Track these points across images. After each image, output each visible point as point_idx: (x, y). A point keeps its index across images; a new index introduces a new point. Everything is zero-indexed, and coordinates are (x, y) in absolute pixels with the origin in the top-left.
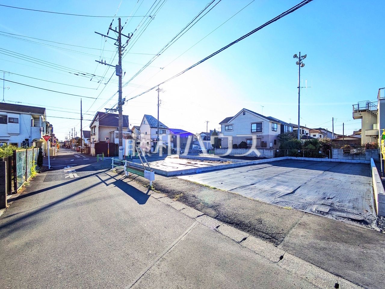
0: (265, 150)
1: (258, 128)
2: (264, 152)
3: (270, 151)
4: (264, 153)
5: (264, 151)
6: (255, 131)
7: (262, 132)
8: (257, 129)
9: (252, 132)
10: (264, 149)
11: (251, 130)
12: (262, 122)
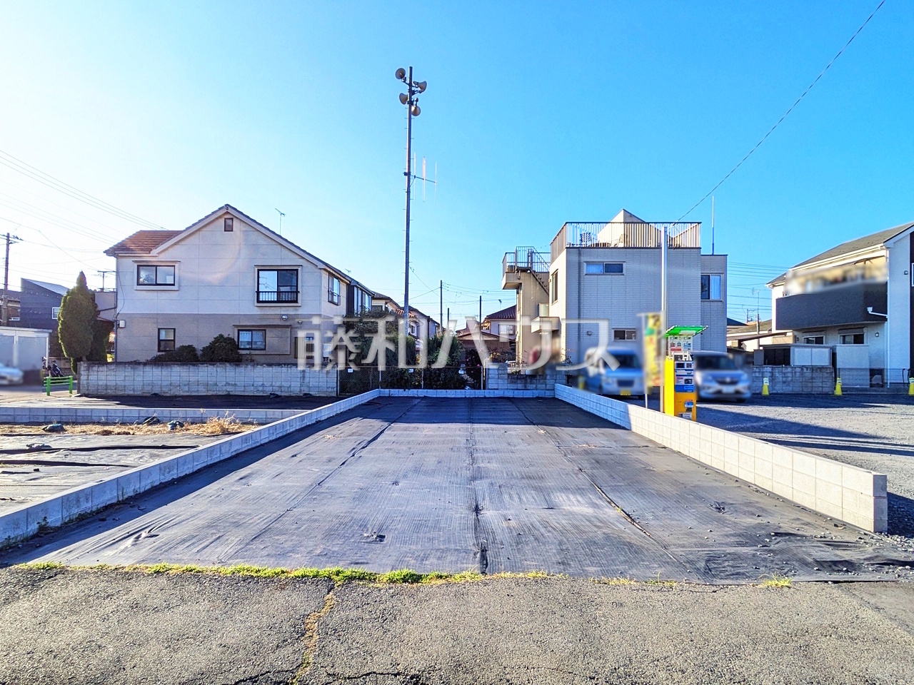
1: (282, 289)
2: (307, 375)
3: (325, 371)
8: (279, 292)
9: (258, 301)
11: (258, 292)
12: (300, 269)
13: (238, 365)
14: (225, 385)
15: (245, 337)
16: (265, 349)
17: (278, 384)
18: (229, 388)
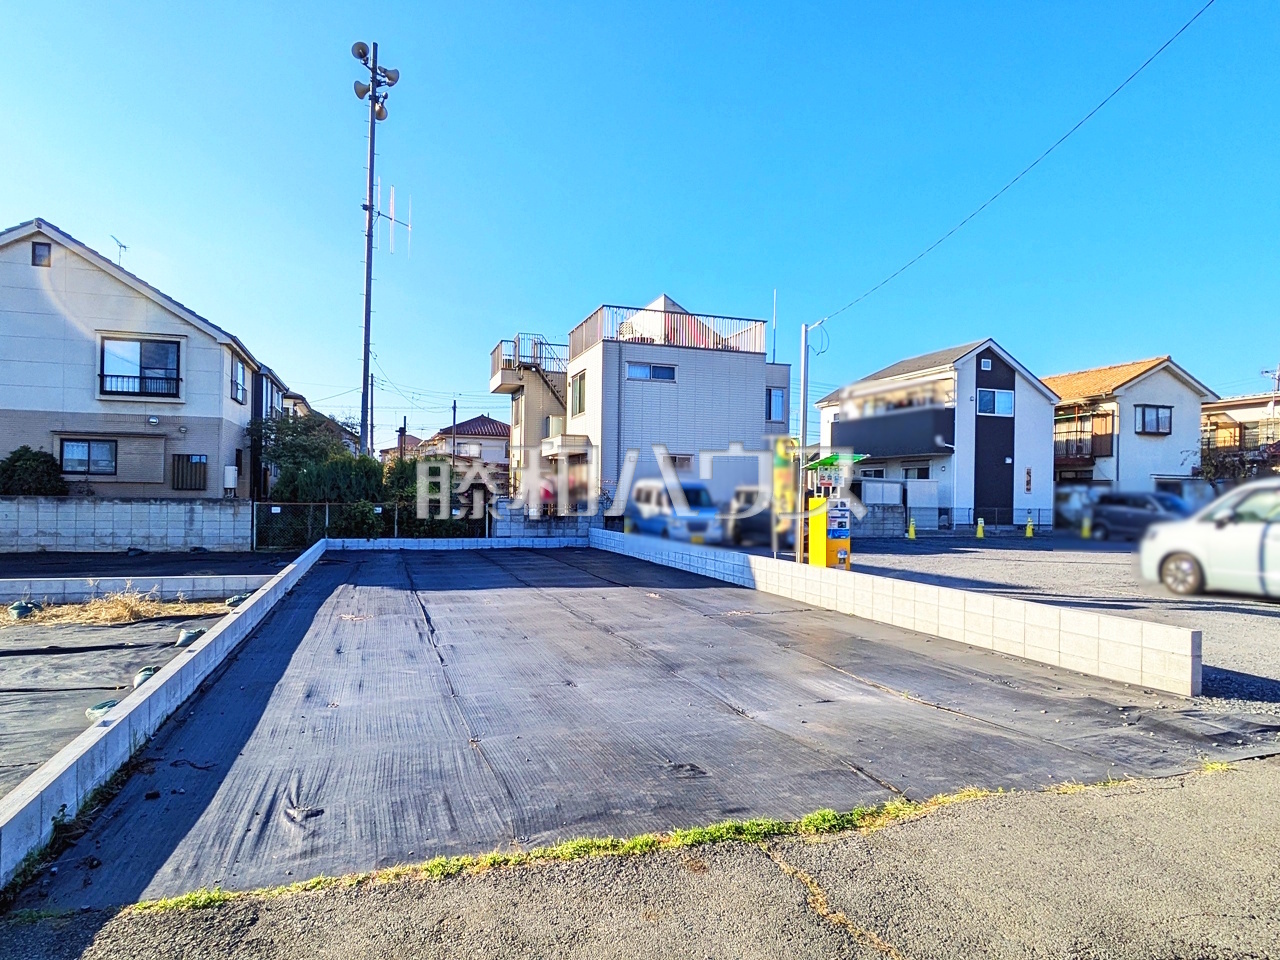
0: (198, 508)
1: (149, 373)
2: (197, 517)
3: (231, 511)
4: (197, 525)
5: (192, 511)
6: (135, 386)
7: (176, 395)
8: (142, 378)
9: (103, 392)
10: (192, 501)
11: (102, 376)
12: (183, 341)
13: (62, 501)
14: (36, 535)
15: (75, 453)
16: (115, 474)
17: (143, 532)
18: (43, 541)
